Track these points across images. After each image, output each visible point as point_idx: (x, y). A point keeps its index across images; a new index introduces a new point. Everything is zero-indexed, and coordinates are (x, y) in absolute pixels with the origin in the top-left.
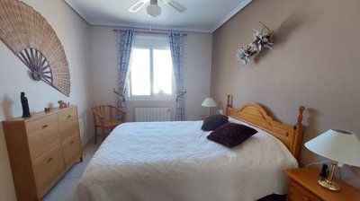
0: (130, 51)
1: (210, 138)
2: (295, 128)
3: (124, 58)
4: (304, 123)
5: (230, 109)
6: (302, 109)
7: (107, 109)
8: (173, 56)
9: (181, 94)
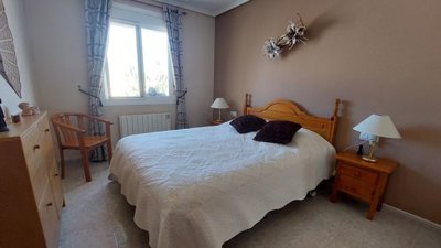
0: (107, 26)
1: (257, 139)
2: (332, 119)
3: (96, 37)
4: (339, 114)
5: (249, 109)
6: (338, 102)
7: (74, 120)
8: (171, 41)
9: (181, 94)
